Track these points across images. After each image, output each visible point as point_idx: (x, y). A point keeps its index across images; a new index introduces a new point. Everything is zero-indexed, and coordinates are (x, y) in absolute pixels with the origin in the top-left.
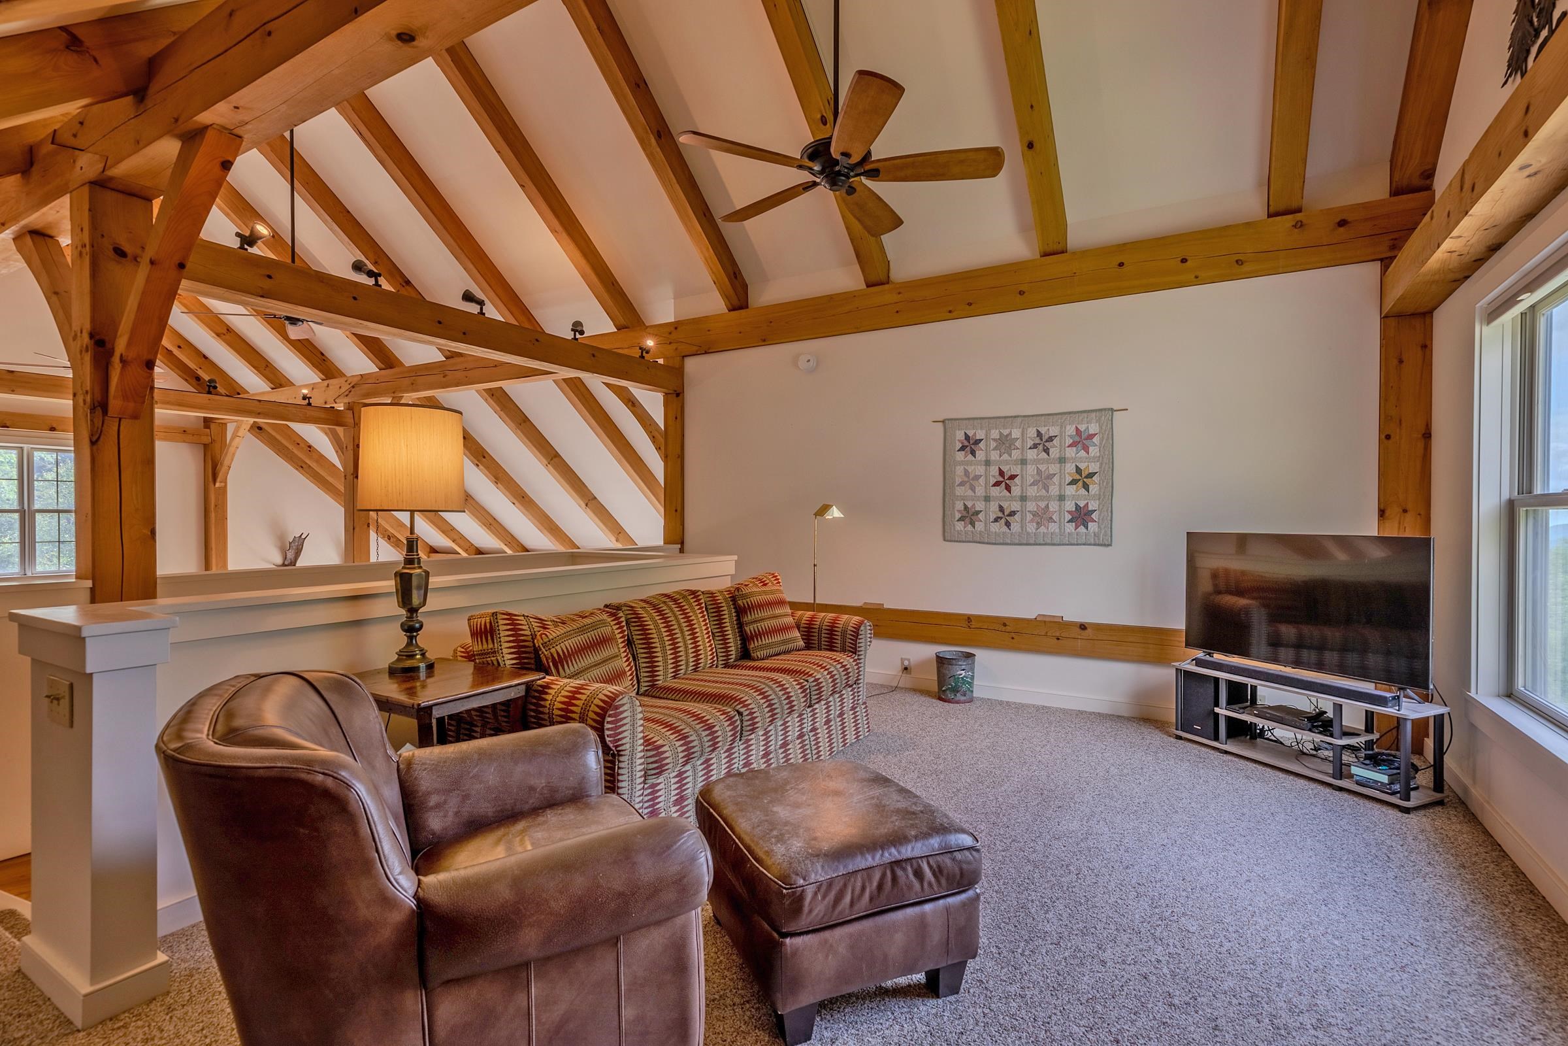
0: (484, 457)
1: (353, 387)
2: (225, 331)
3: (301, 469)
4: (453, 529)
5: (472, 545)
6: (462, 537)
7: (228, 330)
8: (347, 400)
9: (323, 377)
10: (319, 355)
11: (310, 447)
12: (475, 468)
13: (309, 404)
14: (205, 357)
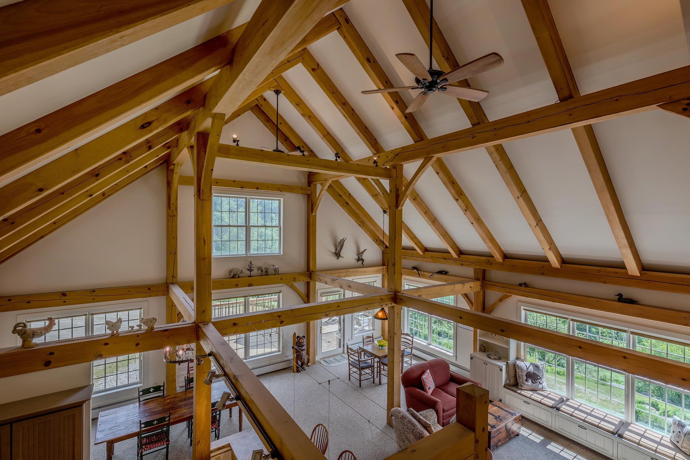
0: (462, 195)
1: (396, 155)
2: (327, 134)
3: (343, 206)
4: (415, 237)
5: (423, 246)
6: (419, 242)
7: (328, 133)
8: (391, 163)
9: (375, 152)
10: (374, 140)
11: (350, 194)
12: (454, 201)
13: (377, 166)
14: (312, 151)
